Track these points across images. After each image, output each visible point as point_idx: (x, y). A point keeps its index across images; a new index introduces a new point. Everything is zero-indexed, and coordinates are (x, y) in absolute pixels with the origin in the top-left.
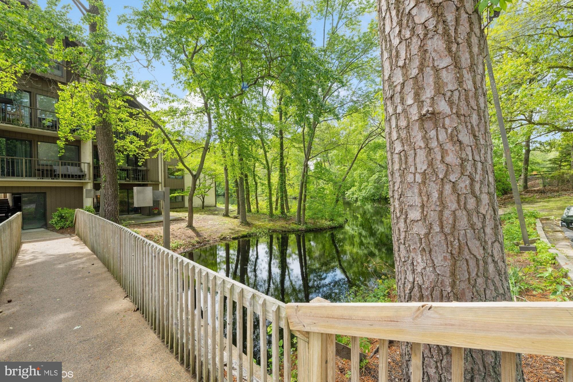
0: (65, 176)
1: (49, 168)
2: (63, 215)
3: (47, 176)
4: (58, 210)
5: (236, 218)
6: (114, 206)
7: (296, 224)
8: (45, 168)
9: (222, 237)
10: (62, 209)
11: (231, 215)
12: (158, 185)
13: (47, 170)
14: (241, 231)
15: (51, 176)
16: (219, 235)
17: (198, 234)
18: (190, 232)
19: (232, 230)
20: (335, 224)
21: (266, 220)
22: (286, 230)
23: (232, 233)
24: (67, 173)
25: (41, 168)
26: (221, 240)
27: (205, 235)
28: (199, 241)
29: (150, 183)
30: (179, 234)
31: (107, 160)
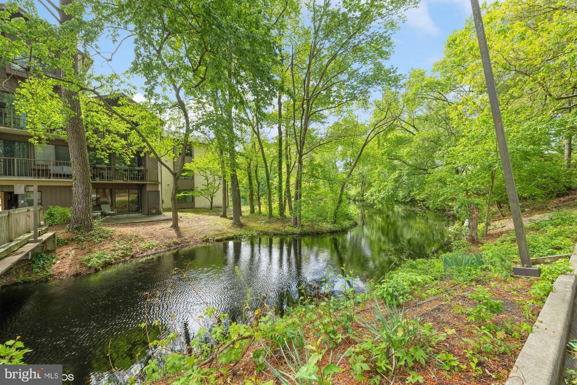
0: (56, 175)
1: (44, 168)
2: (53, 212)
3: (43, 176)
4: (49, 208)
5: (231, 219)
6: (84, 205)
7: (292, 227)
8: (41, 168)
9: (205, 238)
10: (54, 207)
11: (228, 217)
12: (158, 184)
13: (43, 170)
14: (229, 232)
15: (47, 175)
16: (202, 236)
17: (180, 235)
18: (173, 233)
19: (220, 231)
20: (336, 227)
21: (263, 222)
22: (279, 233)
23: (217, 235)
24: (62, 173)
25: (37, 167)
26: (203, 241)
27: (187, 236)
28: (177, 241)
29: (148, 182)
30: (159, 234)
31: (76, 158)
